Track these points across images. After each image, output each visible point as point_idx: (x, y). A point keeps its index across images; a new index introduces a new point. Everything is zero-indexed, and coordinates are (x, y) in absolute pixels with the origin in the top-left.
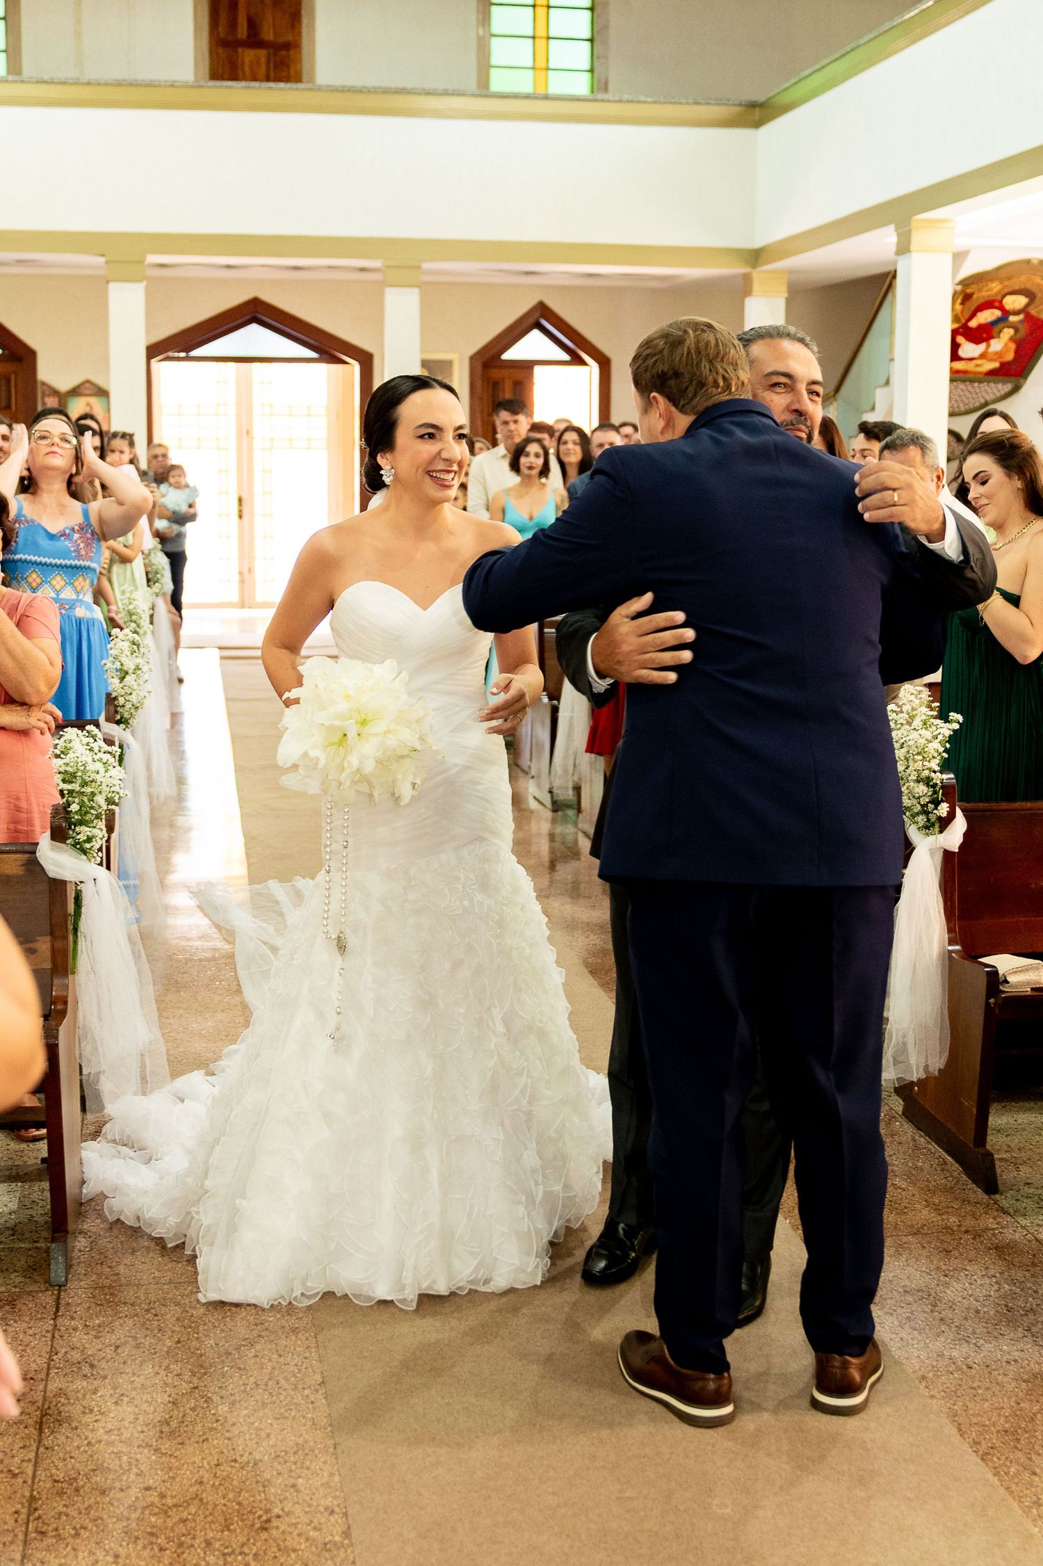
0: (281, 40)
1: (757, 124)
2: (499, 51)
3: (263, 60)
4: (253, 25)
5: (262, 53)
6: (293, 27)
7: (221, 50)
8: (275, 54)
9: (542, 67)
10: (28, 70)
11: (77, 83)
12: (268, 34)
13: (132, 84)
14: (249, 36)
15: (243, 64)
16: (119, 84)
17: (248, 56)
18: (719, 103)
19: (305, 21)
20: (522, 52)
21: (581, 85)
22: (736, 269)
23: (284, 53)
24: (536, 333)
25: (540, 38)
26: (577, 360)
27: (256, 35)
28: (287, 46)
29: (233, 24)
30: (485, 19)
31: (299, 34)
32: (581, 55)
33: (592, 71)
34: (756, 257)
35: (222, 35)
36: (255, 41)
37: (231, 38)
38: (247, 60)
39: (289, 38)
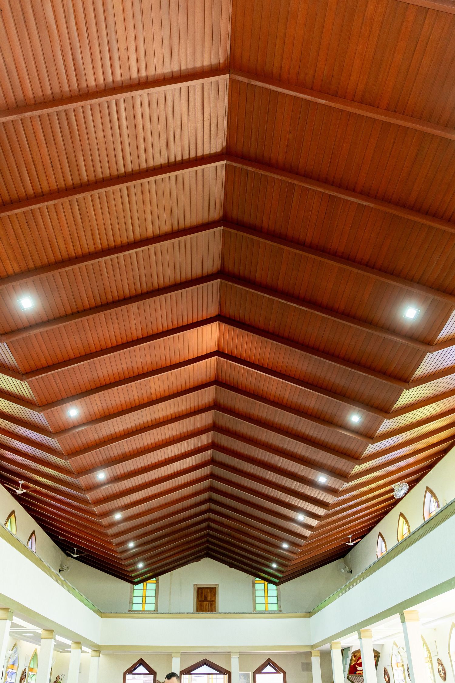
0: (211, 600)
1: (310, 617)
2: (258, 600)
3: (208, 605)
4: (206, 597)
5: (207, 603)
6: (214, 597)
7: (199, 602)
8: (210, 603)
9: (267, 603)
10: (159, 611)
11: (168, 613)
12: (209, 599)
13: (180, 613)
14: (205, 599)
15: (203, 605)
16: (177, 613)
17: (204, 603)
18: (301, 612)
19: (216, 595)
20: (262, 600)
21: (274, 608)
22: (308, 650)
23: (212, 603)
24: (269, 666)
25: (266, 597)
26: (278, 672)
27: (206, 599)
28: (213, 601)
29: (201, 596)
30: (254, 593)
31: (215, 598)
32: (275, 600)
33: (277, 603)
34: (312, 647)
35: (199, 599)
36: (206, 600)
37: (201, 600)
38: (204, 604)
39: (213, 599)
